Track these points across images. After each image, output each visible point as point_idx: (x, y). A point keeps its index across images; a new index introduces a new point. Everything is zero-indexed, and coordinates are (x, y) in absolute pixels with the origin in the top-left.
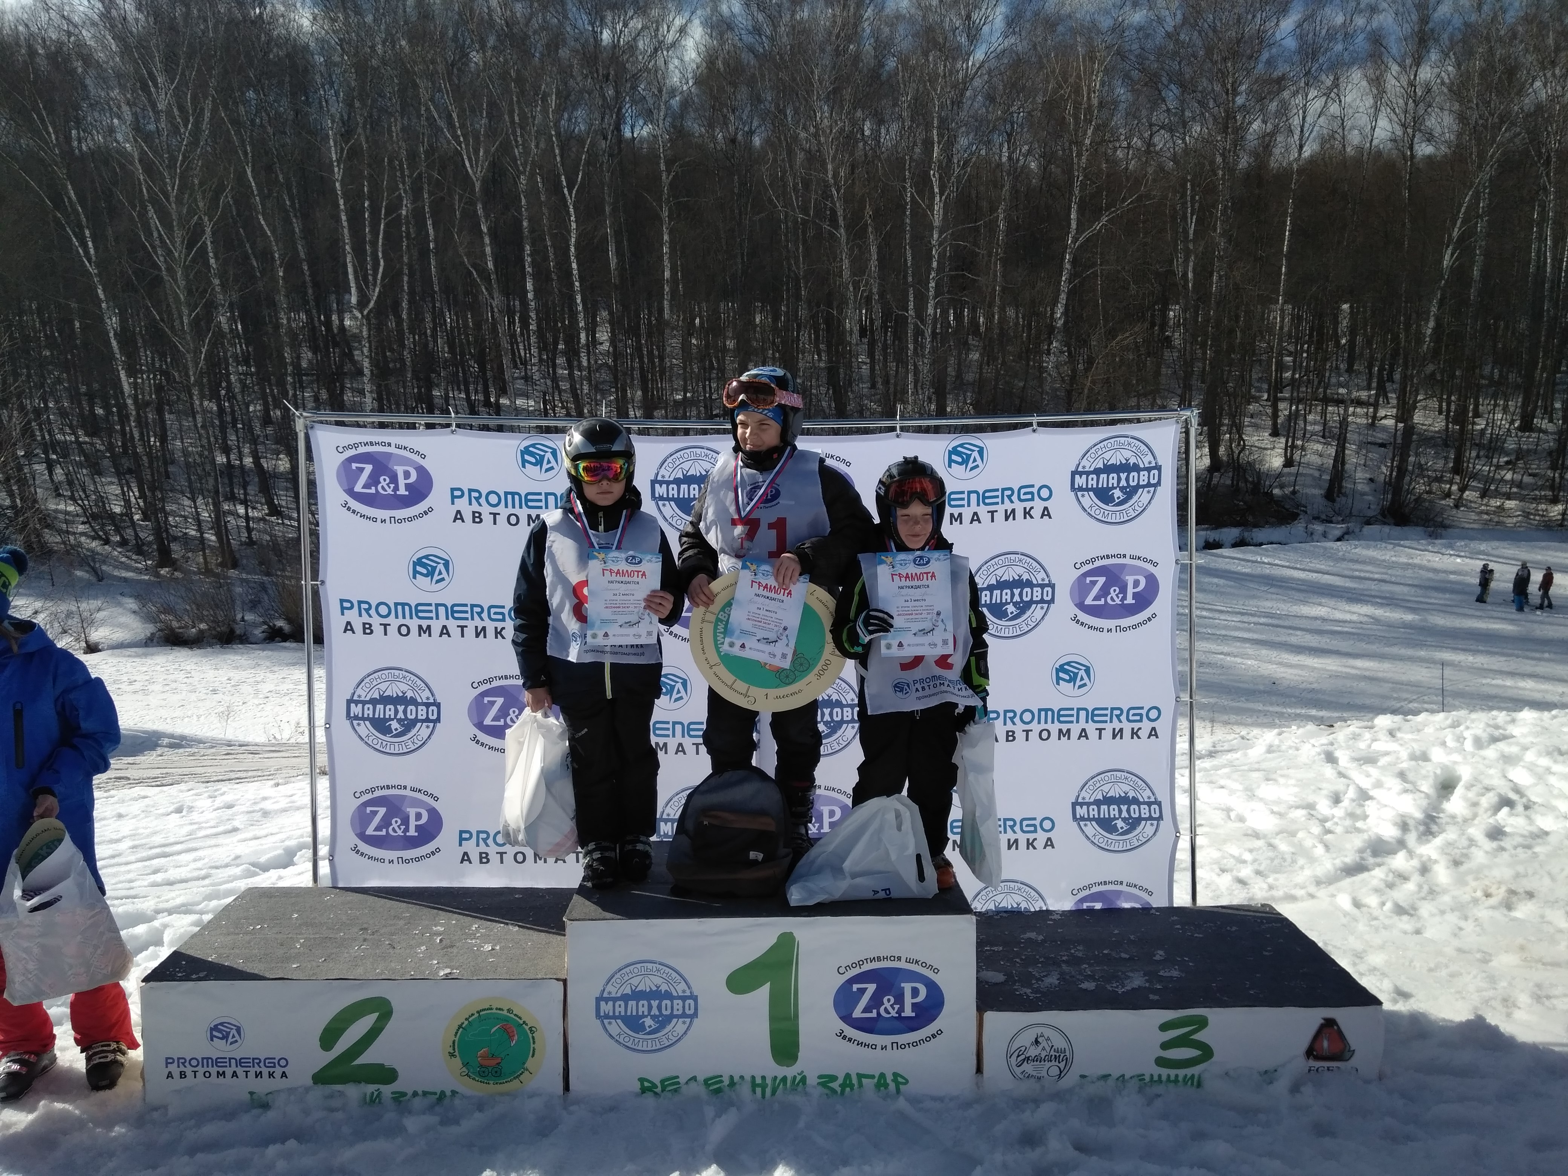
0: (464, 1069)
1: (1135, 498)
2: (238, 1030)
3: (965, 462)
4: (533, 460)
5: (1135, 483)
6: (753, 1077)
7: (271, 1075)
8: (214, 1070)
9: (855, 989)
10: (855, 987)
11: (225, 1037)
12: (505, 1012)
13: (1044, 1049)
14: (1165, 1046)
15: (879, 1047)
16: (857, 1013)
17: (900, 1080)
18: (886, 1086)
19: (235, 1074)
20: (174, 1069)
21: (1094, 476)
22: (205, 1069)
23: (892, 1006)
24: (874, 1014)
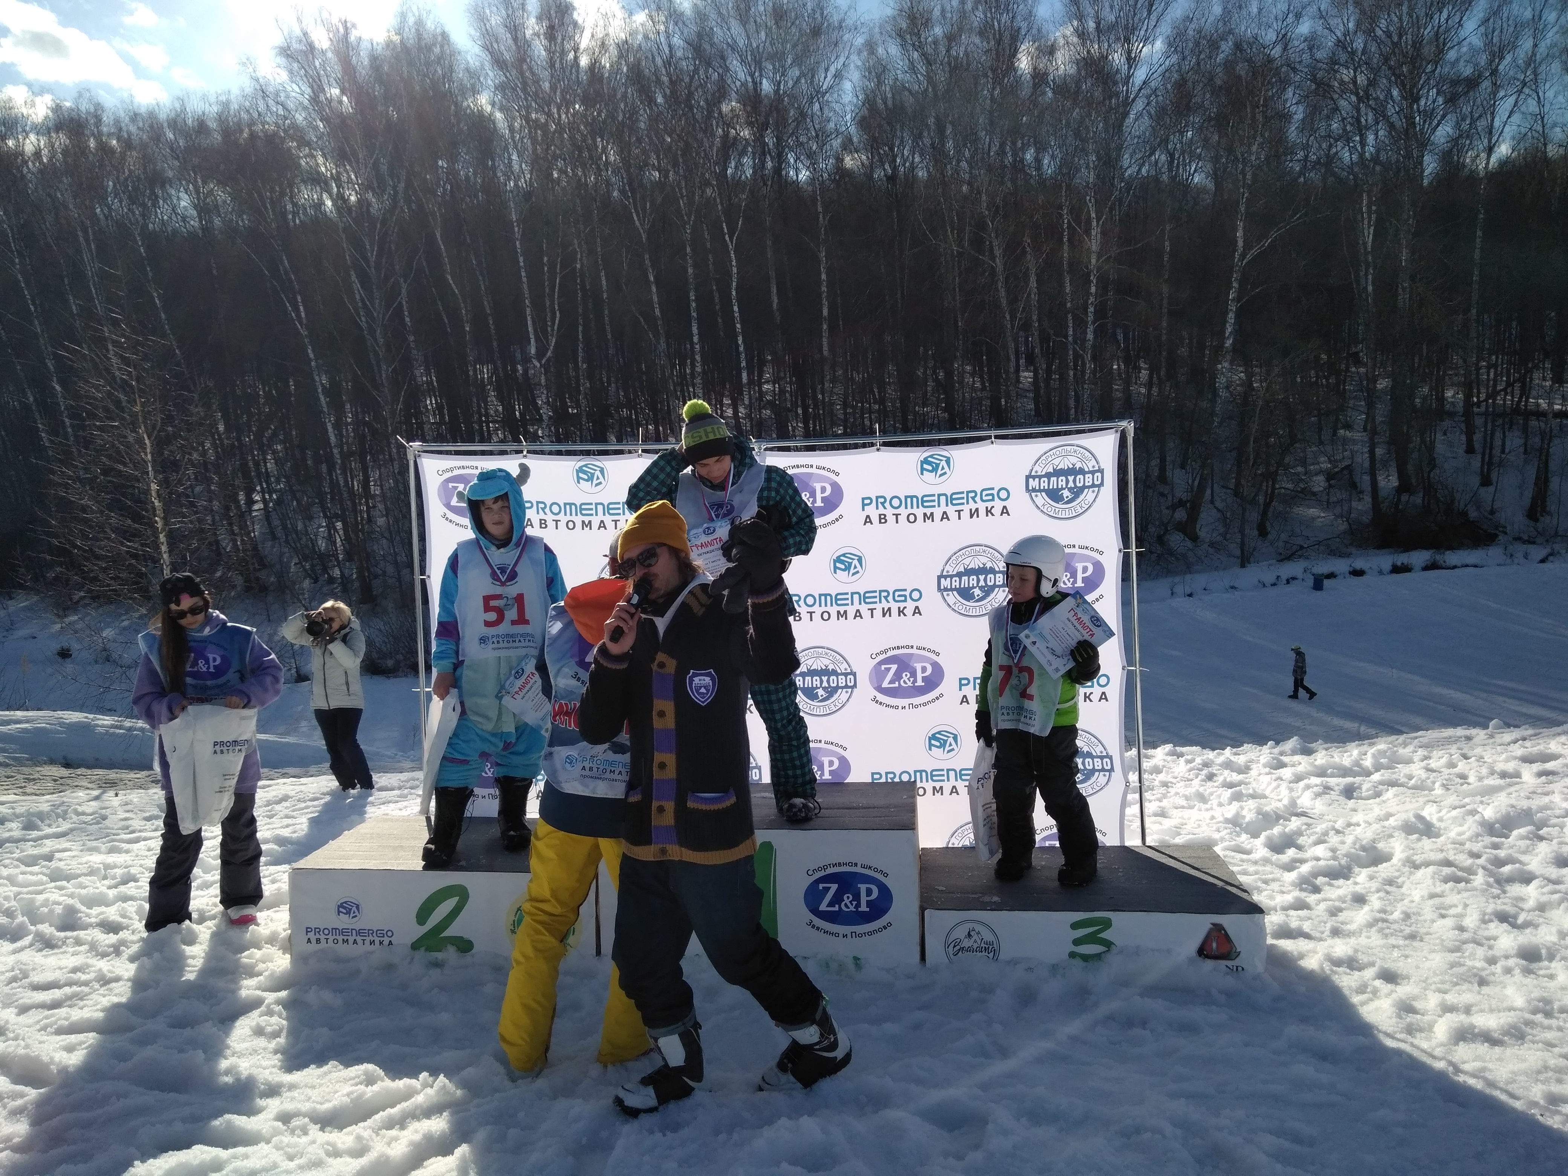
1: (1082, 497)
2: (358, 907)
3: (935, 470)
4: (586, 477)
5: (1081, 485)
7: (381, 943)
8: (340, 938)
9: (820, 888)
10: (821, 886)
11: (348, 913)
13: (975, 941)
14: (1077, 942)
15: (841, 935)
16: (823, 907)
17: (859, 962)
19: (355, 942)
20: (311, 935)
21: (1046, 480)
22: (335, 937)
23: (851, 902)
24: (836, 908)
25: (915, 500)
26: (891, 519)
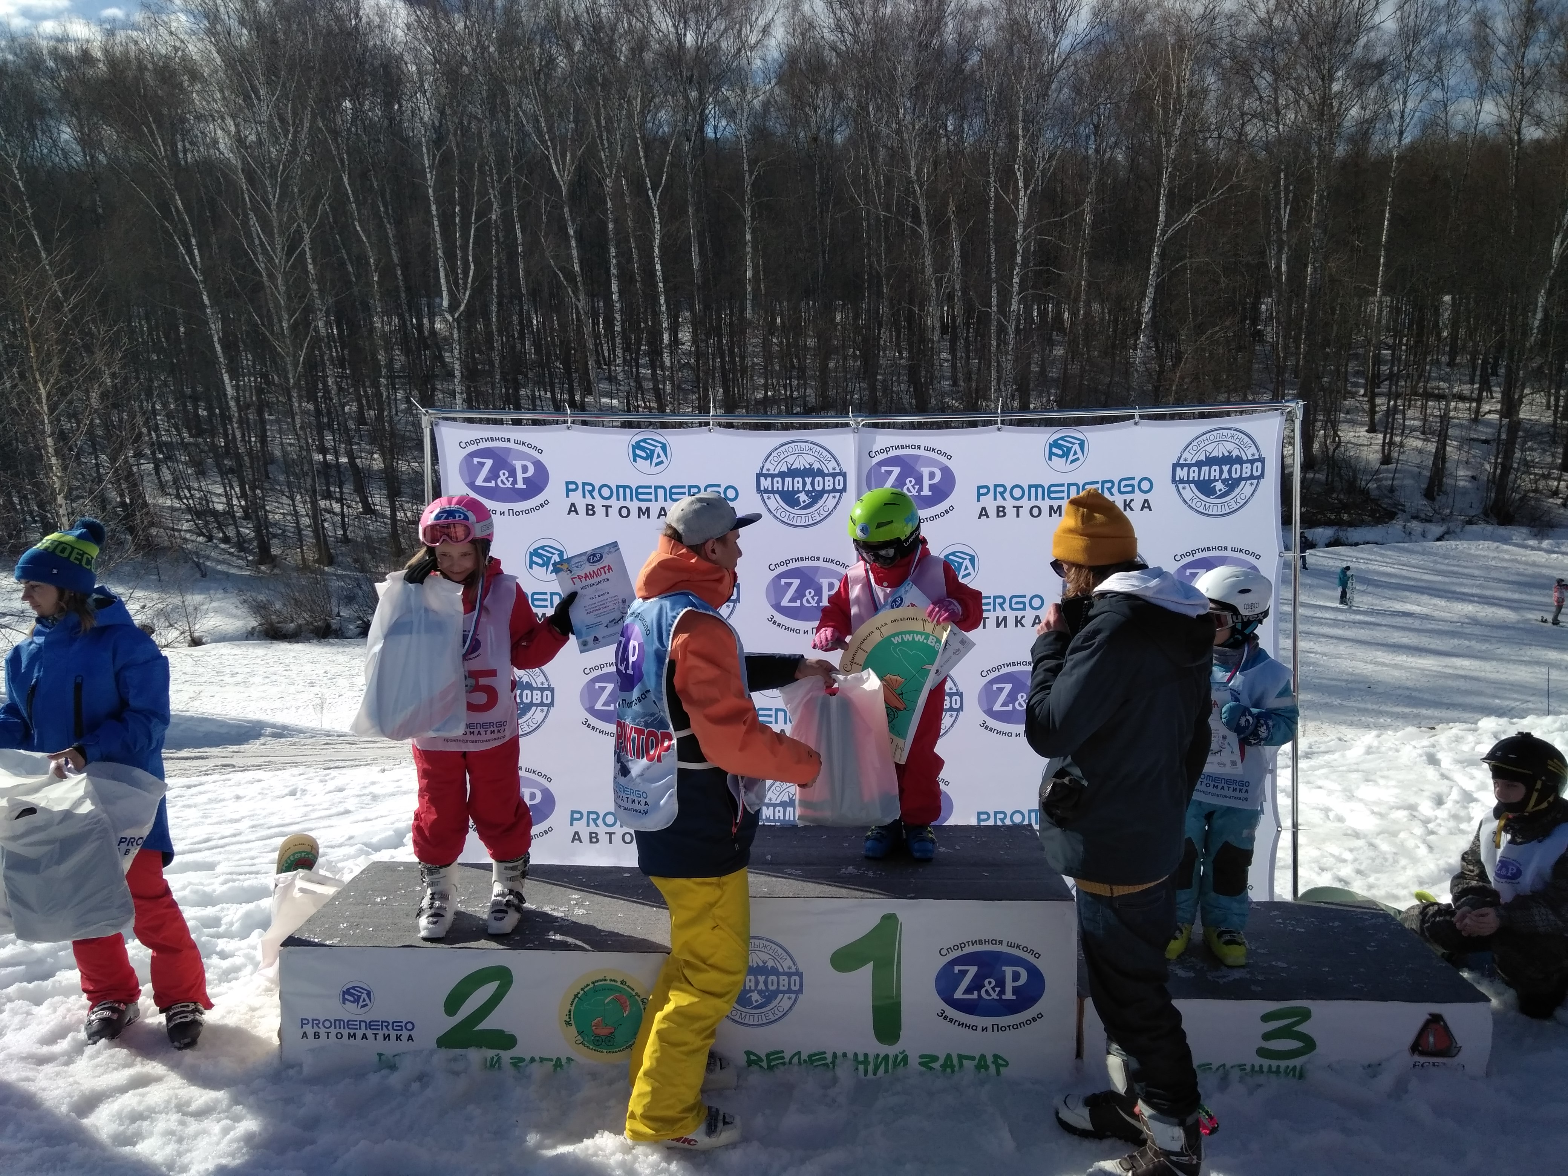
0: (579, 1037)
1: (1238, 490)
2: (369, 994)
3: (1065, 455)
4: (644, 455)
5: (1237, 476)
6: (856, 1055)
7: (398, 1038)
8: (345, 1032)
9: (956, 971)
10: (957, 969)
11: (357, 1000)
12: (618, 984)
14: (1267, 1037)
15: (979, 1029)
16: (959, 994)
17: (1000, 1061)
18: (987, 1067)
19: (364, 1036)
20: (307, 1028)
21: (1196, 469)
22: (338, 1030)
23: (993, 988)
24: (975, 995)
25: (1040, 489)
26: (1011, 512)
